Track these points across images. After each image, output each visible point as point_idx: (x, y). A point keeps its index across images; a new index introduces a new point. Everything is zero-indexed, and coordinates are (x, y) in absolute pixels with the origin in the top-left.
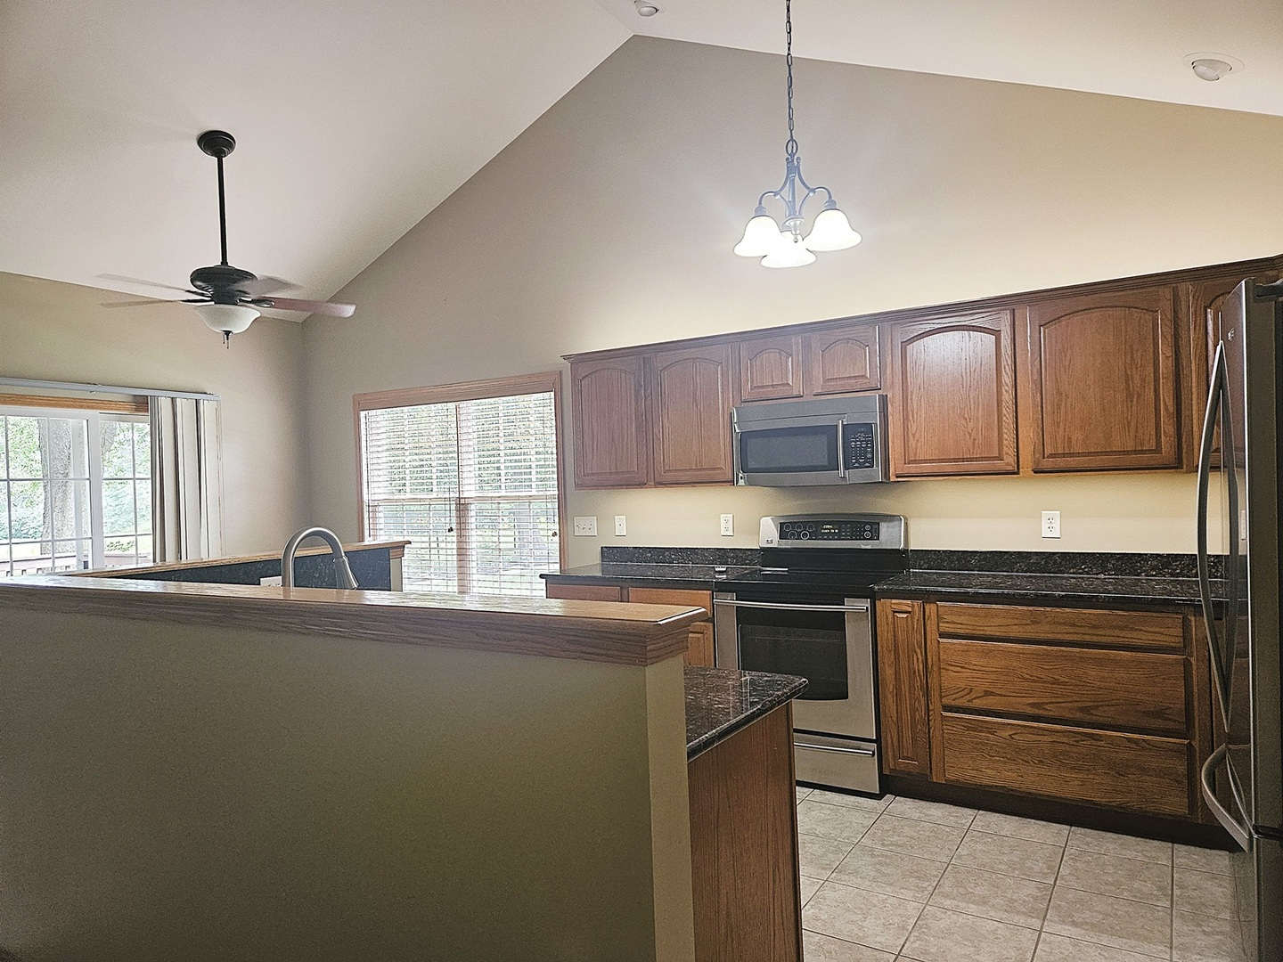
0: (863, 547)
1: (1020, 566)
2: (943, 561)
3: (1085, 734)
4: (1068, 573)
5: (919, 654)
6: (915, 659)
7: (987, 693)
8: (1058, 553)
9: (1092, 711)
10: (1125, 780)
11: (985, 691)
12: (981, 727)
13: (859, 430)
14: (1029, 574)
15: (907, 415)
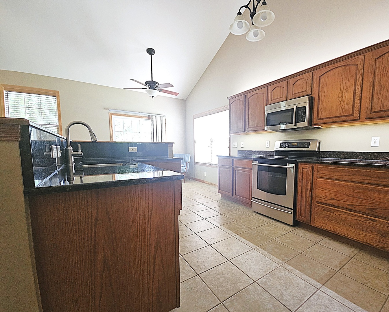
0: (304, 150)
1: (360, 157)
2: (332, 155)
3: (369, 219)
4: (380, 160)
5: (310, 183)
6: (308, 185)
7: (332, 199)
8: (376, 152)
9: (374, 210)
10: (385, 239)
11: (331, 198)
12: (329, 210)
13: (301, 109)
14: (363, 160)
15: (319, 103)
